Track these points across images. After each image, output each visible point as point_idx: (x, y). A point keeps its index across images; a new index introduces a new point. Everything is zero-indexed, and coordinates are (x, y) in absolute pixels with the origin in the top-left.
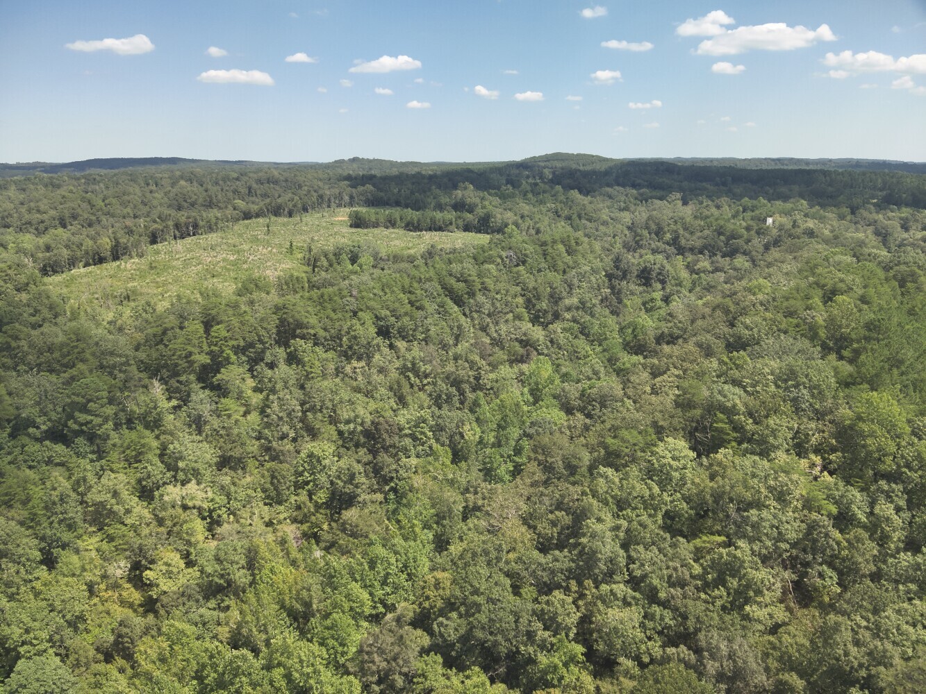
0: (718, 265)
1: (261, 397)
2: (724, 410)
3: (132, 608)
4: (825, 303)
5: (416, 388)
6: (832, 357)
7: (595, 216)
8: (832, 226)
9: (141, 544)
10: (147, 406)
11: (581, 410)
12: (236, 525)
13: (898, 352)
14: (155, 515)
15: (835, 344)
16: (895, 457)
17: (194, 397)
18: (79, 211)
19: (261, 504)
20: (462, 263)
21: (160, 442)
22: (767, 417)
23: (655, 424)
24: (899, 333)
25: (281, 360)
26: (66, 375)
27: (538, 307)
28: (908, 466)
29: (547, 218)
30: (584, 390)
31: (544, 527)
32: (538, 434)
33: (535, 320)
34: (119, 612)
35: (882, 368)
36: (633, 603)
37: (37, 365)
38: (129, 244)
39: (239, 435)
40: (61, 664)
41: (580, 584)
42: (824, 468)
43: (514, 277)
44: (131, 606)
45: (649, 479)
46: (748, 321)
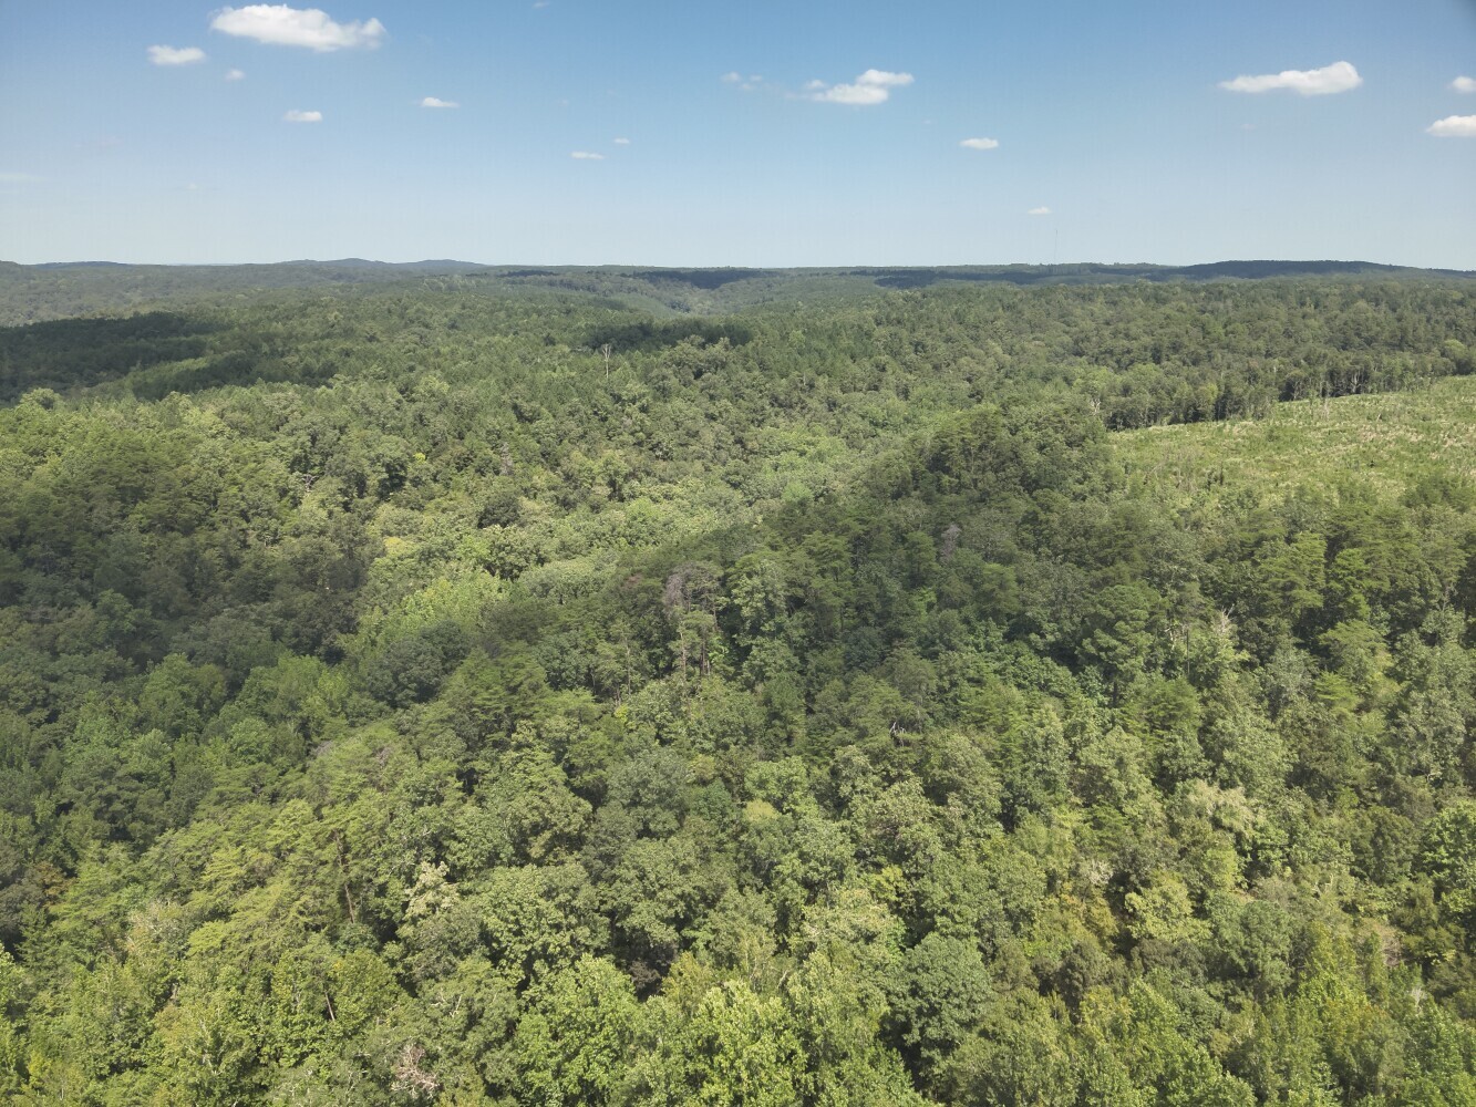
1: (1397, 688)
3: (1100, 936)
9: (1136, 850)
10: (1202, 648)
12: (1292, 886)
14: (1170, 817)
17: (1278, 656)
18: (1185, 340)
19: (1346, 870)
21: (1206, 709)
25: (1453, 635)
26: (1099, 574)
34: (1080, 934)
37: (1065, 551)
38: (1246, 397)
39: (1338, 740)
40: (981, 964)
44: (1099, 932)
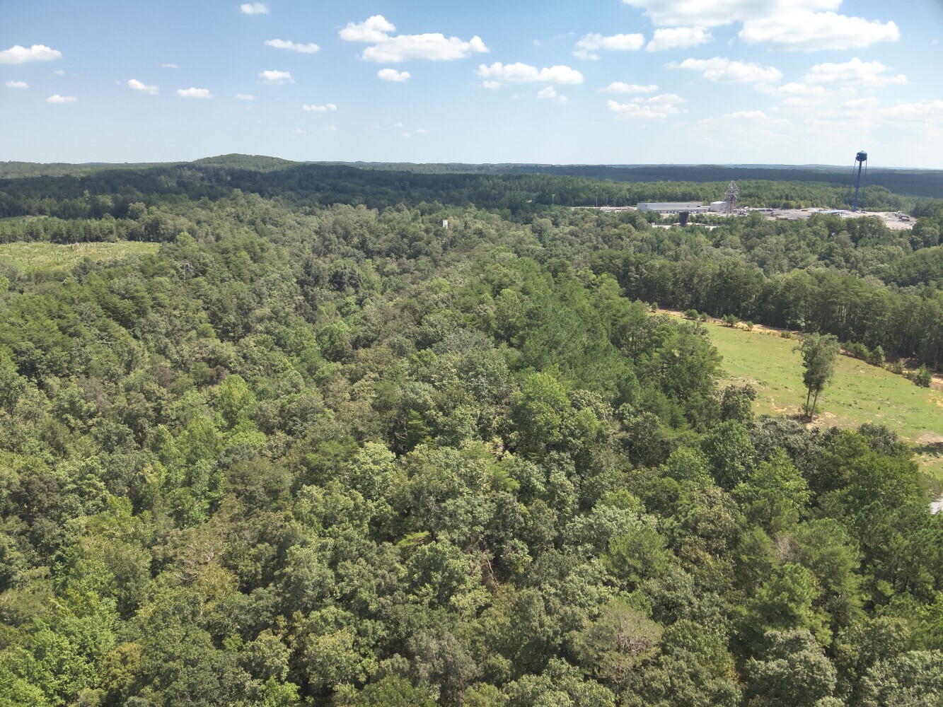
0: (405, 267)
2: (417, 407)
4: (494, 296)
5: (77, 432)
6: (504, 344)
7: (280, 220)
8: (497, 226)
11: (282, 427)
13: (554, 335)
15: (506, 332)
16: (561, 428)
20: (126, 276)
22: (454, 408)
23: (355, 430)
24: (553, 318)
27: (225, 321)
28: (572, 434)
29: (228, 223)
30: (283, 406)
31: (247, 566)
32: (235, 461)
33: (223, 335)
35: (543, 350)
36: (345, 623)
41: (289, 617)
42: (506, 447)
43: (193, 289)
45: (353, 488)
46: (432, 319)
